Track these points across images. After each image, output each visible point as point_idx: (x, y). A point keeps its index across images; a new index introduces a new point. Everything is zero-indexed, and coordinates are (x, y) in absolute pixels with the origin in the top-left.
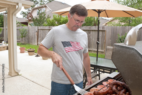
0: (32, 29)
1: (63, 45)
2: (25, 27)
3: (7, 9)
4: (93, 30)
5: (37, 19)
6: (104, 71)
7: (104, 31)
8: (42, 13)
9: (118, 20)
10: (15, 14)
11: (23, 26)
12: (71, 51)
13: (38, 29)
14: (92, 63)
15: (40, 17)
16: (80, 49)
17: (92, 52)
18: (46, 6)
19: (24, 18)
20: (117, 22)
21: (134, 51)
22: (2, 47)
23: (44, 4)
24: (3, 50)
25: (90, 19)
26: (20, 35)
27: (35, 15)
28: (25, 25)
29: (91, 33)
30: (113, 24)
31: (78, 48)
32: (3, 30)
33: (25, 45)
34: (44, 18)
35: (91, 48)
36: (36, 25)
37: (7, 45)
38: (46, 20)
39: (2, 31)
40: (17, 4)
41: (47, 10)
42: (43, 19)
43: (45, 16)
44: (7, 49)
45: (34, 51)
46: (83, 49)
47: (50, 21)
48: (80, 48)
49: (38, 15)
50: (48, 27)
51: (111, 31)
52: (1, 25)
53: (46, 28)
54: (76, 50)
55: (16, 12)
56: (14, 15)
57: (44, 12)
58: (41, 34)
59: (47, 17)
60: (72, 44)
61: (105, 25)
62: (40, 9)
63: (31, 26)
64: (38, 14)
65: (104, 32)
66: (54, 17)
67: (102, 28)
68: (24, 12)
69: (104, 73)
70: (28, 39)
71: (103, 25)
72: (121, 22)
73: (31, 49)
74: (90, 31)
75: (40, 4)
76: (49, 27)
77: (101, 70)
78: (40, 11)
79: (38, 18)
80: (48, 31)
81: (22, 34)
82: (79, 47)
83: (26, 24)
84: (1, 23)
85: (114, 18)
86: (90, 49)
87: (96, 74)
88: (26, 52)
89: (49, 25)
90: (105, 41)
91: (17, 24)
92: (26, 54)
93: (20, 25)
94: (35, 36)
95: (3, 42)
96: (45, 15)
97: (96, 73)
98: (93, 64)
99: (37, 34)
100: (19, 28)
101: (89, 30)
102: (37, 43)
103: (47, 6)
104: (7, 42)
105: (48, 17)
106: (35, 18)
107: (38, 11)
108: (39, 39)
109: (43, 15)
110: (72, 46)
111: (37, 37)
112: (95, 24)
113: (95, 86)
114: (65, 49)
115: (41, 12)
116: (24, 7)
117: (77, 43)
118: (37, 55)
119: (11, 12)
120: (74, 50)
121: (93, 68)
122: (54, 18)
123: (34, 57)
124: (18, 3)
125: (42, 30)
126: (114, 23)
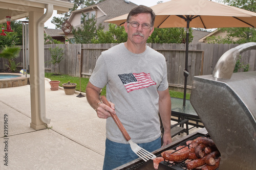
0: (72, 48)
1: (122, 80)
2: (60, 45)
3: (27, 14)
4: (179, 51)
5: (80, 30)
6: (197, 123)
7: (201, 52)
8: (89, 20)
9: (226, 32)
10: (42, 24)
11: (55, 43)
12: (136, 89)
13: (82, 49)
14: (174, 109)
15: (86, 27)
16: (151, 85)
17: (179, 90)
18: (96, 8)
19: (59, 29)
20: (224, 36)
21: (224, 89)
22: (19, 80)
23: (93, 3)
24: (21, 86)
25: (175, 30)
26: (51, 58)
27: (77, 23)
28: (59, 42)
29: (176, 56)
30: (216, 40)
31: (148, 84)
32: (22, 49)
33: (59, 76)
34: (94, 29)
35: (177, 83)
36: (78, 42)
37: (29, 76)
38: (97, 32)
39: (19, 51)
40: (46, 6)
41: (99, 15)
42: (91, 31)
43: (94, 25)
44: (28, 83)
45: (74, 88)
46: (156, 84)
47: (103, 34)
48: (150, 82)
49: (83, 24)
50: (100, 44)
51: (212, 52)
52: (19, 41)
53: (97, 46)
54: (144, 86)
55: (43, 20)
56: (39, 25)
57: (92, 19)
58: (87, 57)
59: (97, 28)
60: (136, 78)
61: (204, 42)
62: (85, 14)
63: (70, 43)
64: (82, 22)
65: (199, 54)
66: (111, 27)
67: (196, 47)
68: (57, 19)
69: (197, 127)
70: (65, 66)
71: (199, 41)
72: (231, 35)
73: (69, 83)
74: (174, 53)
75: (86, 4)
76: (102, 46)
77: (190, 121)
78: (85, 16)
79: (83, 29)
80: (100, 51)
81: (55, 57)
82: (148, 82)
83: (61, 39)
84: (19, 38)
85: (220, 29)
86: (175, 85)
87: (182, 129)
88: (60, 89)
89: (101, 41)
90: (202, 70)
91: (45, 39)
92: (62, 92)
93: (51, 42)
94: (78, 61)
95: (22, 71)
96: (95, 23)
97: (183, 127)
98: (177, 111)
99: (80, 57)
100: (49, 46)
101: (172, 51)
102: (79, 74)
103: (98, 7)
104: (28, 72)
105: (100, 28)
106: (77, 30)
107: (83, 17)
108: (84, 66)
109: (91, 24)
110: (136, 81)
111: (80, 63)
112: (183, 40)
113: (173, 147)
114: (125, 86)
115: (87, 18)
116: (58, 11)
117: (145, 75)
118: (81, 94)
119: (35, 20)
120: (141, 87)
121: (177, 118)
122: (111, 29)
123: (74, 97)
124: (47, 4)
125: (88, 51)
126: (219, 37)
